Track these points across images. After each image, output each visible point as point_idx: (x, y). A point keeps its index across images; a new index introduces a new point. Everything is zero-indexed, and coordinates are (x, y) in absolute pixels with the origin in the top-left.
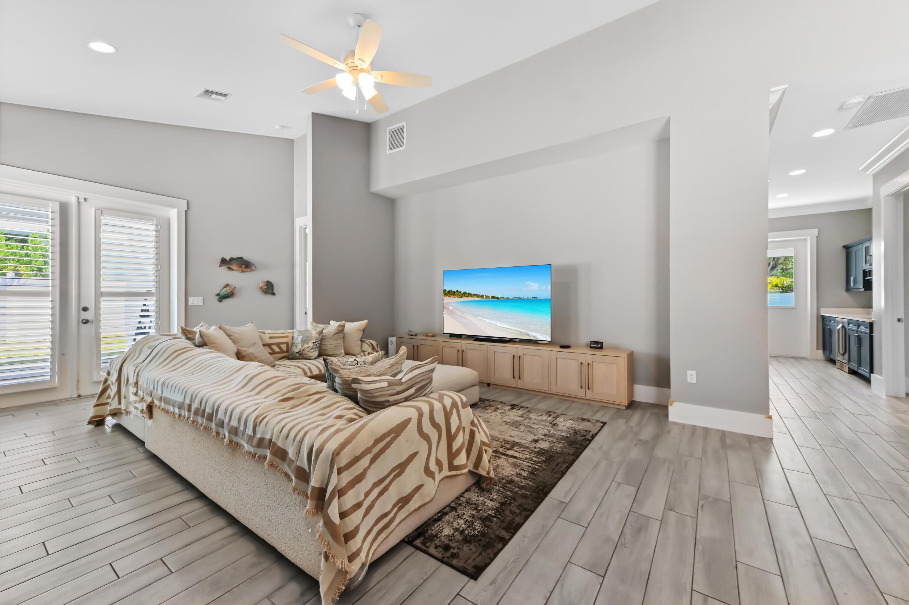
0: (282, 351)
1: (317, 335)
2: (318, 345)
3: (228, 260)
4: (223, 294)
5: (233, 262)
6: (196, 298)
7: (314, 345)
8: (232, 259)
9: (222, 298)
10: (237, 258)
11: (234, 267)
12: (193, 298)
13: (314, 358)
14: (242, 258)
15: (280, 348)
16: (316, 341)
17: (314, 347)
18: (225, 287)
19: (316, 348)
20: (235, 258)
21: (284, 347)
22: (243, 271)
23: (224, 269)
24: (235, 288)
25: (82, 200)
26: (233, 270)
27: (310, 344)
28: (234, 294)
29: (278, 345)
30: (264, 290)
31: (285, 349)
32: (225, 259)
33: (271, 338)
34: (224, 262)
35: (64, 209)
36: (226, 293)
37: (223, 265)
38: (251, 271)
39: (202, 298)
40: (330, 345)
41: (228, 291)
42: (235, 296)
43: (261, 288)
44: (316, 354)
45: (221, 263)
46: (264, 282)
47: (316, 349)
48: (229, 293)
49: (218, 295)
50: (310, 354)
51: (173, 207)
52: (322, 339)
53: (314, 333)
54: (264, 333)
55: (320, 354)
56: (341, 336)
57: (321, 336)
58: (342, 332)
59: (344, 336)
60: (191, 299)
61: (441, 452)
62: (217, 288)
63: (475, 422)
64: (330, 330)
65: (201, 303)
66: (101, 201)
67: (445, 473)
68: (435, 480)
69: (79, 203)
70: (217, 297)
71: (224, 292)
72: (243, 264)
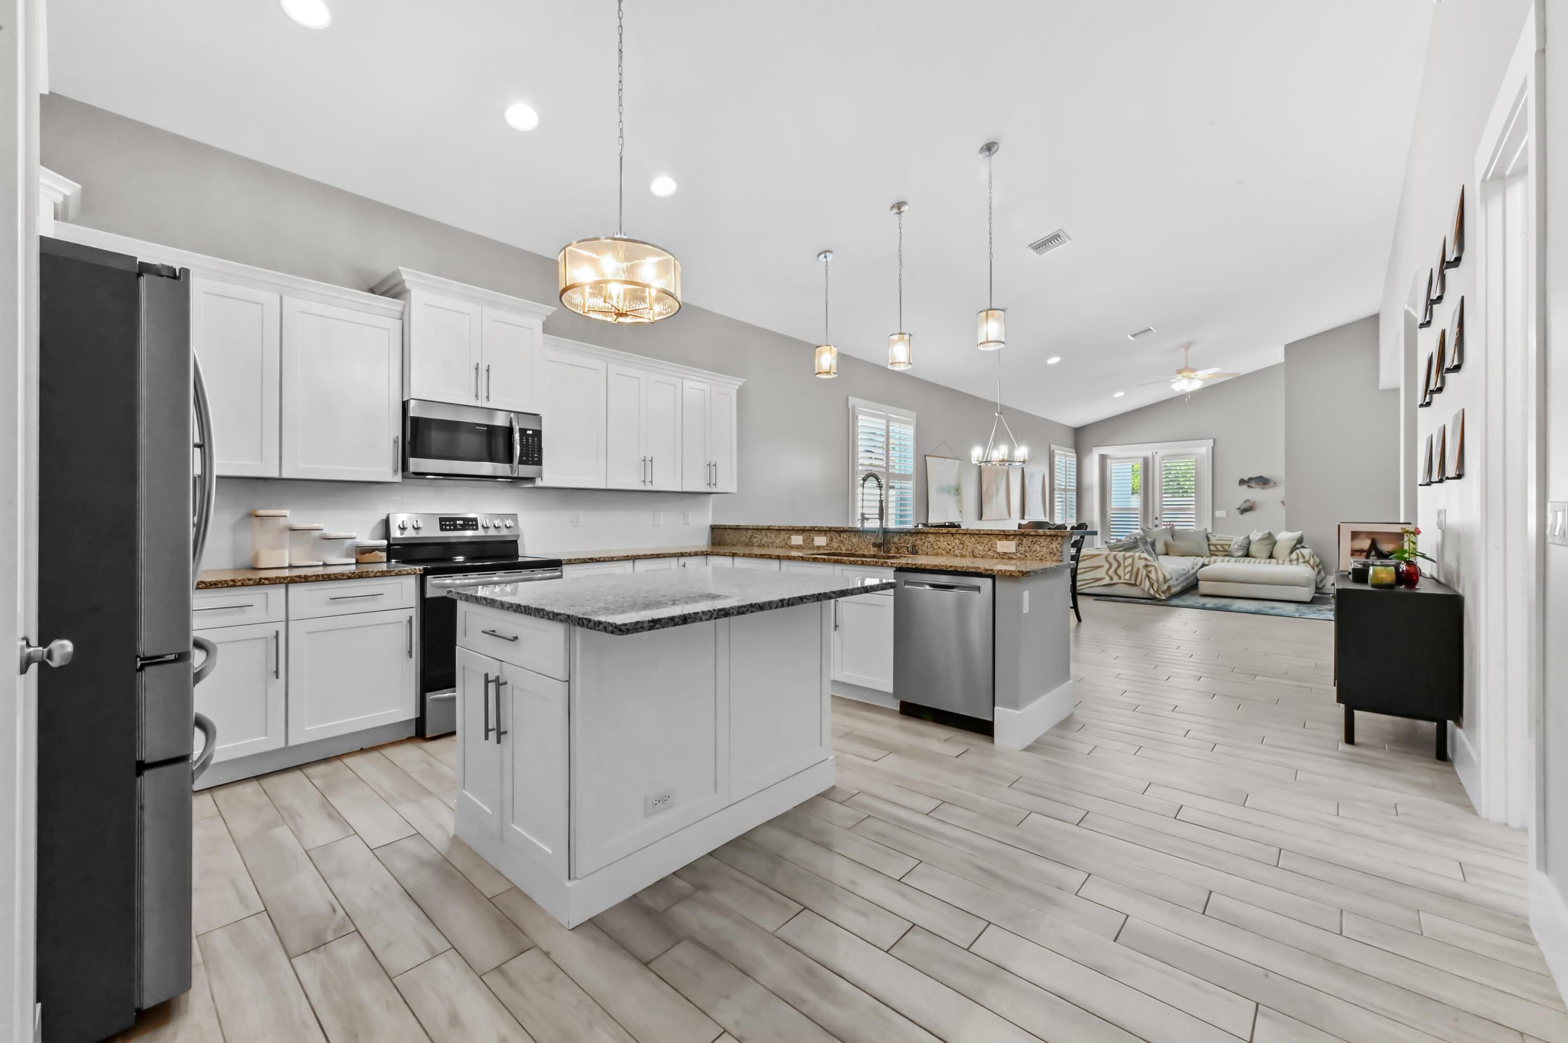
0: (1224, 550)
1: (1243, 540)
2: (1243, 547)
4: (1243, 508)
5: (1252, 480)
7: (1239, 547)
8: (1250, 479)
9: (1244, 511)
10: (1257, 477)
11: (1253, 484)
12: (1219, 511)
13: (1236, 556)
14: (1261, 477)
15: (1223, 548)
16: (1242, 544)
18: (1245, 502)
19: (1240, 549)
20: (1254, 477)
21: (1226, 547)
22: (1262, 488)
23: (1245, 487)
24: (1254, 502)
25: (1154, 454)
26: (1252, 487)
27: (1236, 546)
28: (1254, 508)
29: (1222, 545)
32: (1244, 479)
33: (1218, 540)
34: (1242, 482)
35: (1146, 462)
37: (1243, 484)
38: (1272, 487)
39: (1225, 512)
40: (1253, 549)
41: (1247, 506)
42: (1254, 510)
43: (1280, 501)
44: (1240, 553)
45: (1239, 483)
49: (1239, 509)
50: (1236, 553)
51: (1203, 446)
52: (1249, 543)
53: (1241, 538)
54: (1215, 536)
55: (1247, 555)
56: (1268, 542)
57: (1247, 541)
58: (1270, 540)
59: (1275, 543)
60: (1217, 513)
61: (1120, 571)
62: (1239, 503)
63: (1150, 569)
64: (1255, 536)
65: (1225, 516)
66: (1162, 453)
67: (1122, 581)
68: (1112, 579)
69: (1153, 456)
70: (1238, 511)
71: (1245, 506)
72: (1263, 481)
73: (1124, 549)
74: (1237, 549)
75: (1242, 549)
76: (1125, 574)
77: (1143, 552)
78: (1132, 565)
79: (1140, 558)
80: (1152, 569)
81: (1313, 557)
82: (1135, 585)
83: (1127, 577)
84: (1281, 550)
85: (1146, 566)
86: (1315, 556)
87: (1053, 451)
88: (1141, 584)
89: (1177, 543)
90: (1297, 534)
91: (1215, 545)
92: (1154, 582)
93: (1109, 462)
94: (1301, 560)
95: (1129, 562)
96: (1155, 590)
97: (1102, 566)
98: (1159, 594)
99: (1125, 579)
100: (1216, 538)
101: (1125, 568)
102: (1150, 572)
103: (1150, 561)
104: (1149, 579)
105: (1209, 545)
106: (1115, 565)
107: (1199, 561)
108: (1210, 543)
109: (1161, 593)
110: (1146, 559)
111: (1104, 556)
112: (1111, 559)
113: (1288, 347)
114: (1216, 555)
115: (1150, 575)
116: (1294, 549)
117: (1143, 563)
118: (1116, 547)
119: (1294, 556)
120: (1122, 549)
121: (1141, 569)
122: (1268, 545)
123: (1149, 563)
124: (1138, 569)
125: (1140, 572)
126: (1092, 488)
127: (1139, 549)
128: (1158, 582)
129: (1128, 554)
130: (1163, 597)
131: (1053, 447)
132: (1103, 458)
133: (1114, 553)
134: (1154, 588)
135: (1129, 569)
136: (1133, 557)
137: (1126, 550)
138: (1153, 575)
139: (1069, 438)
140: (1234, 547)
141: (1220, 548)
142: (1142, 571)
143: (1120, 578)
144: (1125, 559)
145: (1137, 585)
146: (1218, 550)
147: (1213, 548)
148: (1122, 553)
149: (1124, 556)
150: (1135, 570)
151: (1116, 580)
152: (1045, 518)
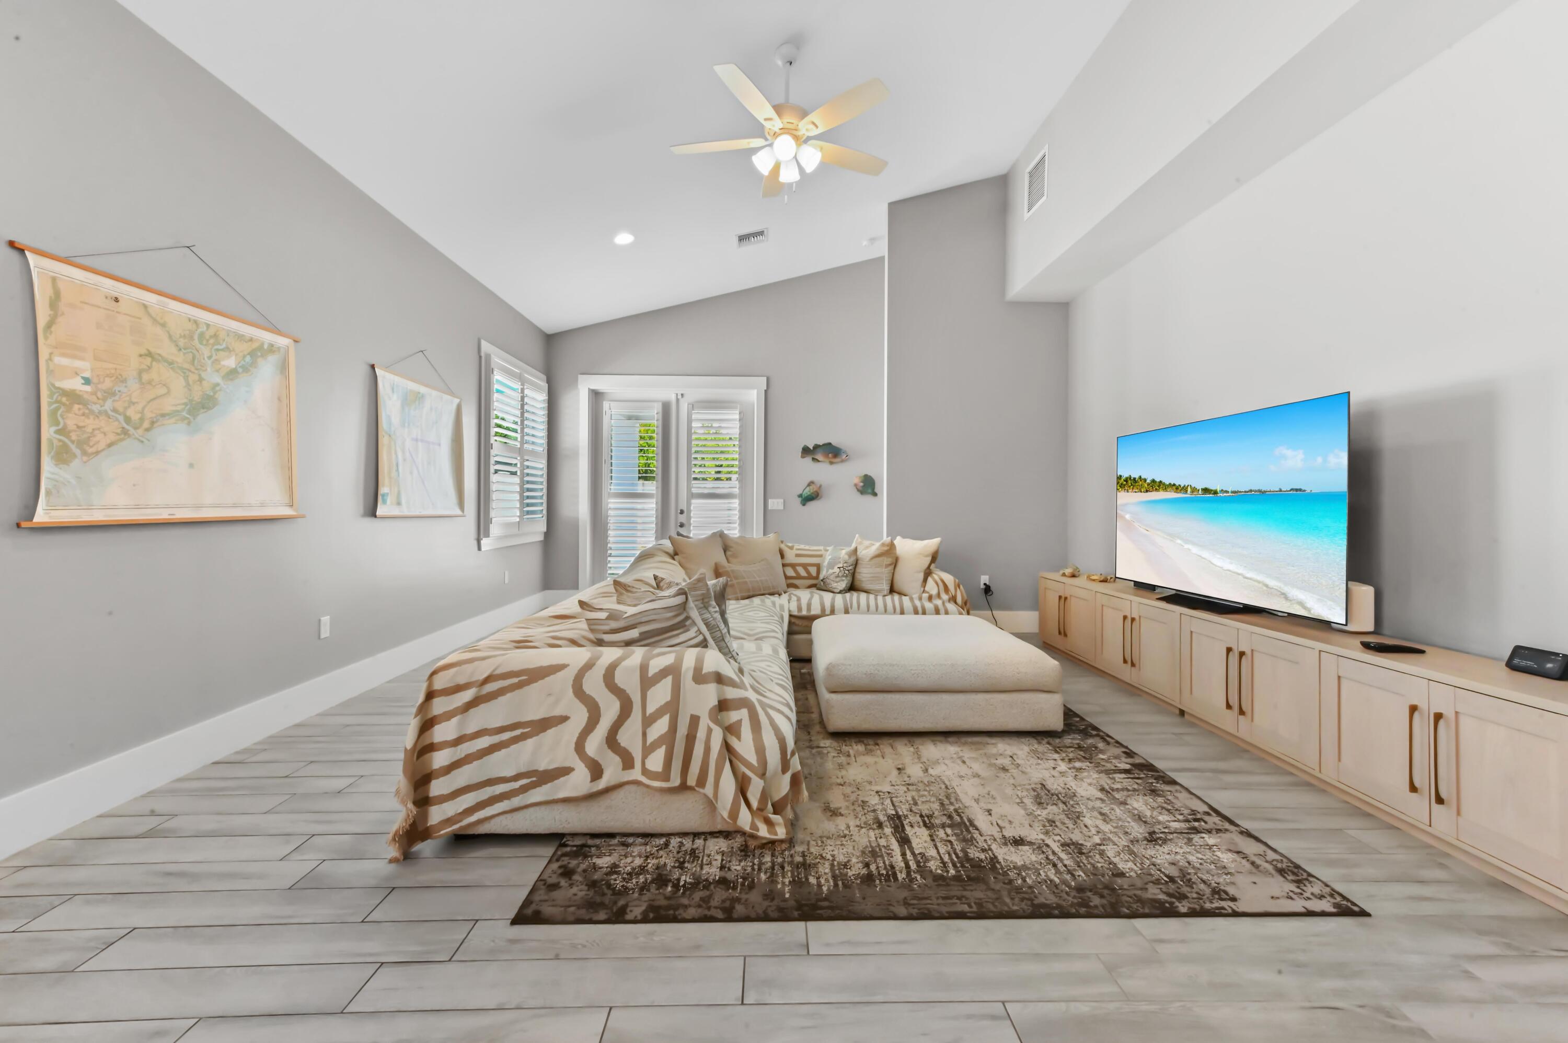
0: (810, 577)
1: (846, 557)
2: (847, 572)
3: (812, 449)
4: (806, 495)
5: (818, 450)
6: (775, 501)
7: (840, 571)
8: (817, 447)
9: (808, 499)
10: (824, 445)
11: (819, 457)
12: (774, 500)
13: (838, 591)
14: (830, 444)
15: (808, 572)
16: (845, 565)
17: (840, 574)
18: (809, 485)
19: (843, 576)
20: (821, 444)
21: (813, 571)
22: (831, 463)
23: (808, 460)
24: (820, 486)
25: (680, 397)
26: (819, 461)
27: (835, 570)
28: (820, 495)
29: (805, 566)
30: (860, 489)
31: (814, 573)
32: (808, 448)
33: (797, 555)
34: (806, 451)
35: (665, 409)
36: (809, 493)
37: (805, 455)
38: (842, 461)
39: (782, 500)
40: (865, 574)
41: (812, 491)
42: (821, 497)
43: (856, 485)
44: (843, 585)
45: (802, 453)
46: (860, 477)
47: (844, 578)
48: (812, 493)
49: (800, 496)
50: (834, 585)
51: (752, 388)
52: (856, 564)
53: (843, 553)
54: (791, 548)
55: (852, 587)
56: (887, 560)
57: (853, 559)
58: (889, 555)
59: (895, 562)
60: (770, 501)
61: (629, 737)
62: (800, 487)
63: (734, 716)
64: (868, 549)
65: (781, 507)
66: (693, 395)
67: (636, 774)
68: (596, 771)
69: (678, 400)
70: (800, 499)
71: (807, 492)
72: (832, 452)
73: (641, 634)
74: (838, 576)
75: (846, 576)
76: (647, 751)
77: (704, 644)
78: (672, 708)
79: (699, 677)
80: (738, 715)
81: (959, 588)
82: (684, 787)
83: (656, 762)
84: (909, 576)
85: (723, 706)
86: (961, 586)
87: (488, 357)
88: (702, 781)
89: (735, 567)
90: (932, 544)
91: (793, 566)
92: (749, 773)
93: (606, 405)
94: (945, 597)
95: (660, 694)
96: (755, 804)
97: (564, 719)
98: (769, 823)
99: (645, 772)
100: (795, 552)
101: (648, 721)
102: (732, 730)
103: (733, 684)
104: (731, 762)
105: (784, 565)
106: (610, 709)
107: (782, 607)
108: (787, 561)
109: (772, 817)
110: (719, 679)
111: (568, 676)
112: (594, 685)
113: (896, 208)
114: (796, 587)
115: (734, 742)
116: (928, 573)
117: (710, 694)
118: (614, 625)
119: (931, 587)
120: (634, 634)
121: (705, 722)
122: (887, 566)
123: (731, 693)
124: (695, 721)
125: (701, 734)
126: (575, 454)
127: (692, 633)
128: (763, 775)
129: (661, 659)
130: (781, 832)
131: (486, 346)
132: (596, 396)
133: (609, 655)
134: (750, 796)
135: (661, 727)
136: (673, 671)
137: (650, 638)
138: (745, 746)
139: (535, 349)
140: (831, 571)
141: (803, 573)
142: (710, 731)
143: (628, 762)
144: (647, 682)
145: (691, 788)
146: (799, 577)
147: (790, 572)
148: (638, 654)
149: (644, 668)
150: (682, 730)
151: (612, 772)
152: (459, 512)
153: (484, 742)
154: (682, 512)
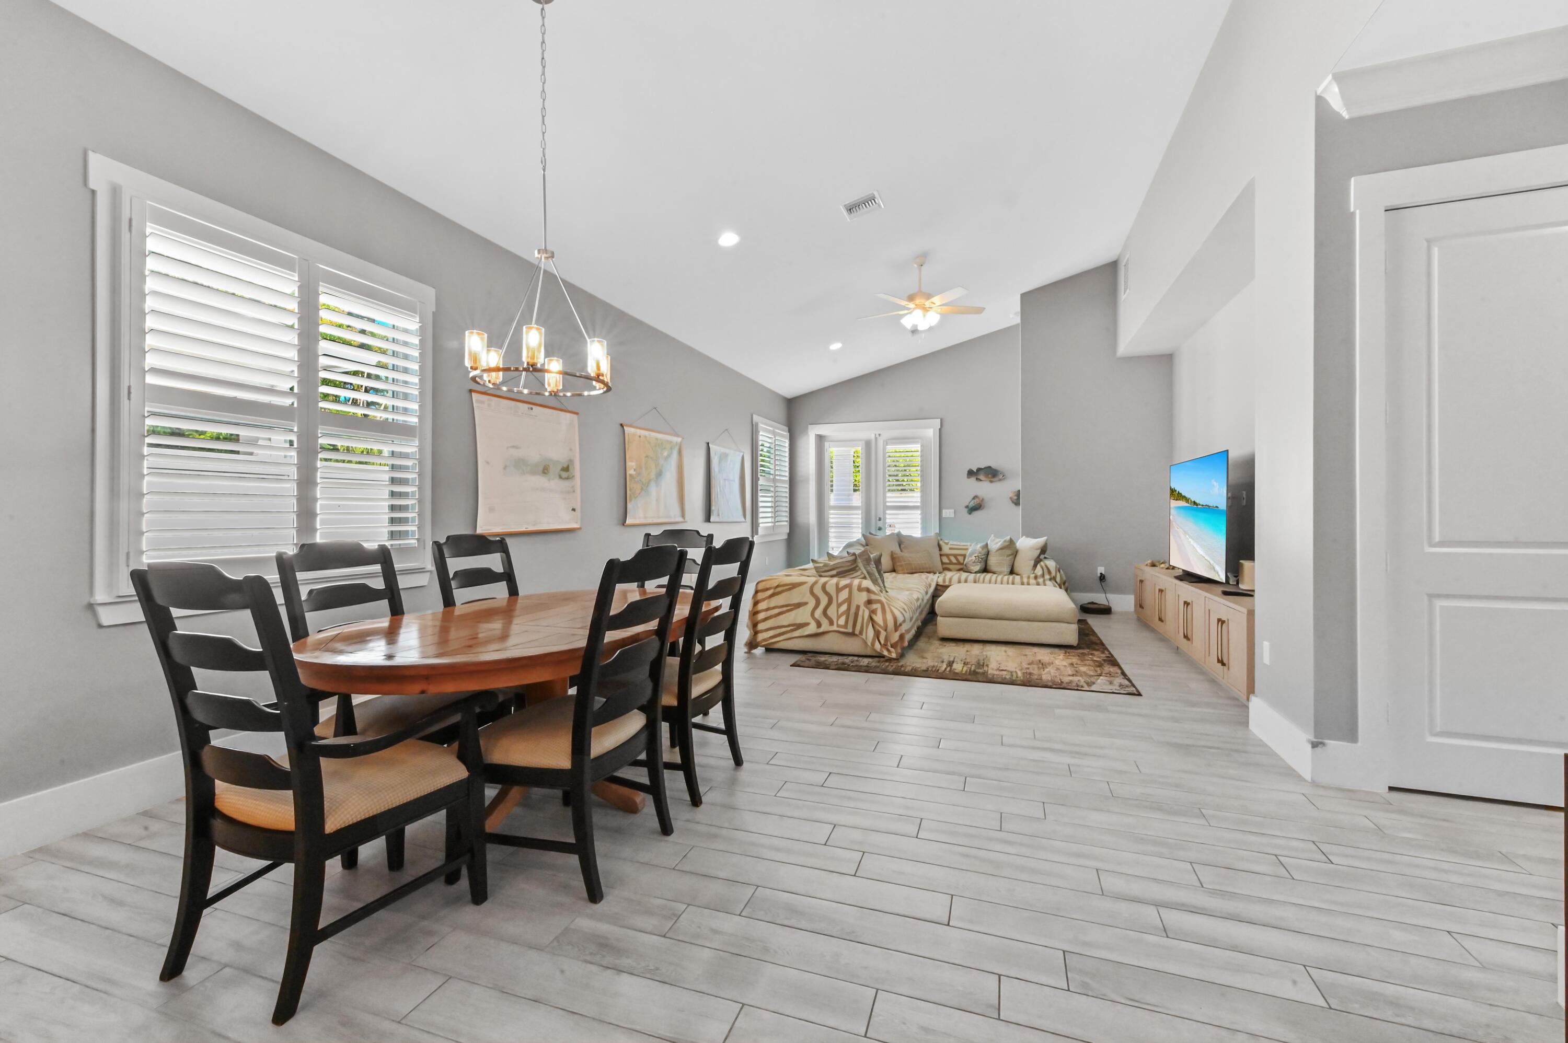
0: (959, 563)
1: (980, 549)
2: (980, 559)
3: (975, 471)
4: (971, 506)
5: (982, 472)
6: (948, 511)
7: (976, 559)
8: (979, 470)
9: (973, 509)
10: (985, 468)
11: (981, 477)
12: (946, 510)
13: (974, 572)
14: (990, 467)
15: (957, 559)
16: (979, 555)
17: (976, 561)
18: (974, 498)
19: (978, 562)
20: (983, 467)
21: (961, 559)
22: (991, 482)
23: (973, 479)
24: (983, 499)
25: (877, 436)
26: (981, 480)
27: (973, 558)
28: (982, 507)
29: (955, 556)
30: (1015, 501)
31: (961, 560)
32: (972, 471)
33: (950, 549)
34: (971, 473)
35: (868, 444)
36: (973, 505)
37: (971, 475)
38: (1000, 480)
39: (953, 510)
40: (993, 561)
41: (976, 503)
42: (983, 508)
43: (1011, 498)
44: (977, 568)
45: (967, 475)
46: (1015, 492)
47: (978, 563)
48: (976, 505)
49: (967, 507)
50: (972, 568)
51: (929, 427)
52: (988, 554)
53: (979, 547)
54: (947, 544)
55: (985, 570)
56: (1009, 552)
57: (985, 551)
58: (1011, 548)
59: (1015, 553)
60: (944, 511)
61: (832, 612)
62: (967, 500)
63: (874, 606)
64: (995, 544)
65: (952, 515)
66: (886, 435)
67: (835, 628)
68: (819, 625)
69: (876, 438)
70: (967, 509)
71: (972, 504)
72: (991, 473)
73: (837, 572)
74: (974, 562)
75: (980, 562)
76: (839, 617)
77: (865, 578)
78: (849, 600)
79: (860, 589)
80: (877, 606)
81: (1059, 571)
82: (852, 634)
83: (842, 621)
84: (1024, 563)
85: (869, 602)
86: (1061, 571)
87: (757, 424)
88: (861, 633)
89: (906, 554)
90: (1041, 541)
91: (947, 556)
92: (880, 629)
93: (827, 444)
94: (1047, 577)
95: (844, 595)
96: (882, 642)
97: (806, 603)
98: (888, 650)
99: (838, 626)
100: (949, 546)
101: (839, 605)
102: (874, 612)
103: (874, 593)
104: (873, 625)
105: (941, 555)
106: (824, 601)
107: (932, 580)
108: (942, 553)
109: (890, 648)
110: (868, 590)
111: (807, 587)
112: (818, 590)
113: (1024, 297)
114: (949, 570)
115: (874, 617)
116: (1037, 561)
117: (864, 596)
118: (826, 569)
119: (1039, 571)
120: (834, 572)
121: (862, 608)
122: (1008, 556)
123: (873, 597)
124: (858, 607)
125: (860, 613)
126: (807, 480)
127: (859, 573)
128: (886, 630)
129: (844, 582)
130: (894, 655)
131: (756, 418)
132: (820, 439)
133: (823, 580)
134: (880, 639)
135: (844, 608)
136: (849, 586)
137: (842, 574)
138: (878, 618)
139: (780, 411)
140: (970, 559)
141: (954, 560)
142: (864, 611)
143: (831, 623)
144: (839, 590)
145: (856, 635)
146: (951, 563)
147: (945, 560)
148: (835, 580)
149: (837, 585)
150: (853, 610)
151: (825, 627)
152: (743, 520)
153: (776, 611)
154: (880, 519)
